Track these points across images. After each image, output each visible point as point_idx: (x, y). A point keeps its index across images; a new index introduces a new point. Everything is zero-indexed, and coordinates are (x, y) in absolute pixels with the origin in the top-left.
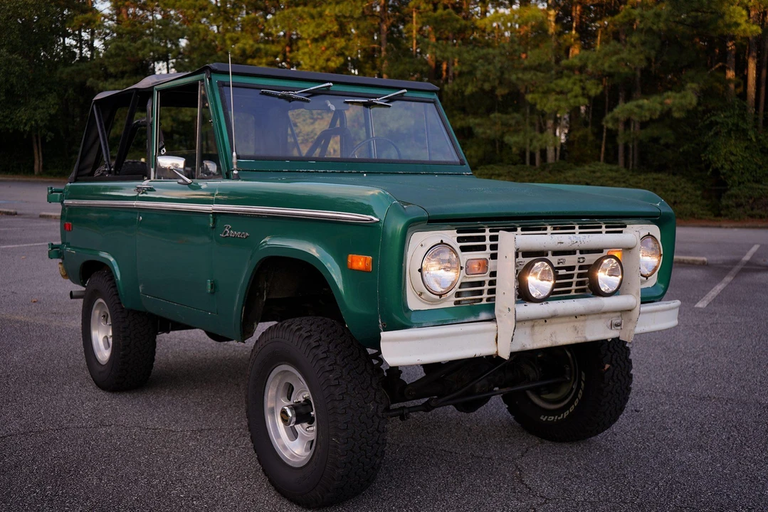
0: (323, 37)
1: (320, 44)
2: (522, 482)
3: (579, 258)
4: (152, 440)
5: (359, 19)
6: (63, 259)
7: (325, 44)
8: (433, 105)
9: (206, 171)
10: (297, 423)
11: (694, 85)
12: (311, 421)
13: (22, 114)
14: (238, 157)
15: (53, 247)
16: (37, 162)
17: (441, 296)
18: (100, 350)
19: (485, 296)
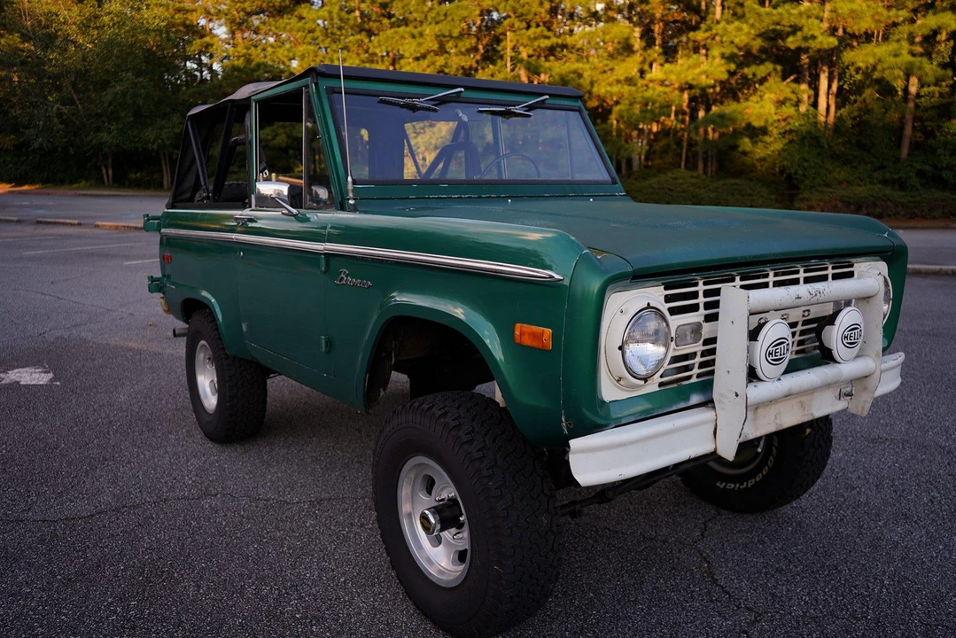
0: (424, 56)
1: (421, 62)
2: (715, 581)
3: (804, 311)
4: (263, 517)
5: (457, 38)
6: (164, 293)
8: (577, 113)
9: (316, 199)
10: (442, 529)
11: (772, 96)
12: (460, 526)
13: (150, 134)
14: (354, 182)
15: (152, 279)
16: (165, 177)
17: (645, 380)
18: (206, 396)
19: (696, 371)
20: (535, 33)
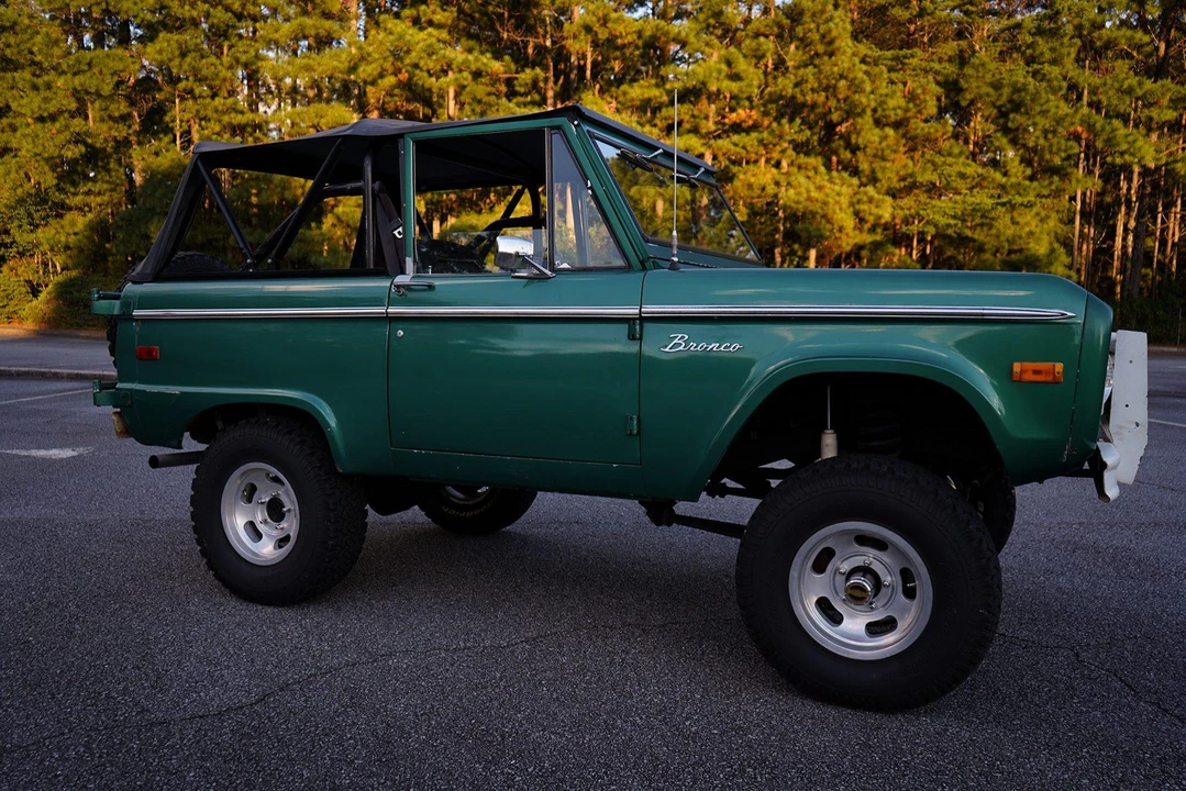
1: (48, 125)
6: (120, 407)
7: (58, 125)
15: (102, 386)
18: (243, 544)
20: (224, 105)
